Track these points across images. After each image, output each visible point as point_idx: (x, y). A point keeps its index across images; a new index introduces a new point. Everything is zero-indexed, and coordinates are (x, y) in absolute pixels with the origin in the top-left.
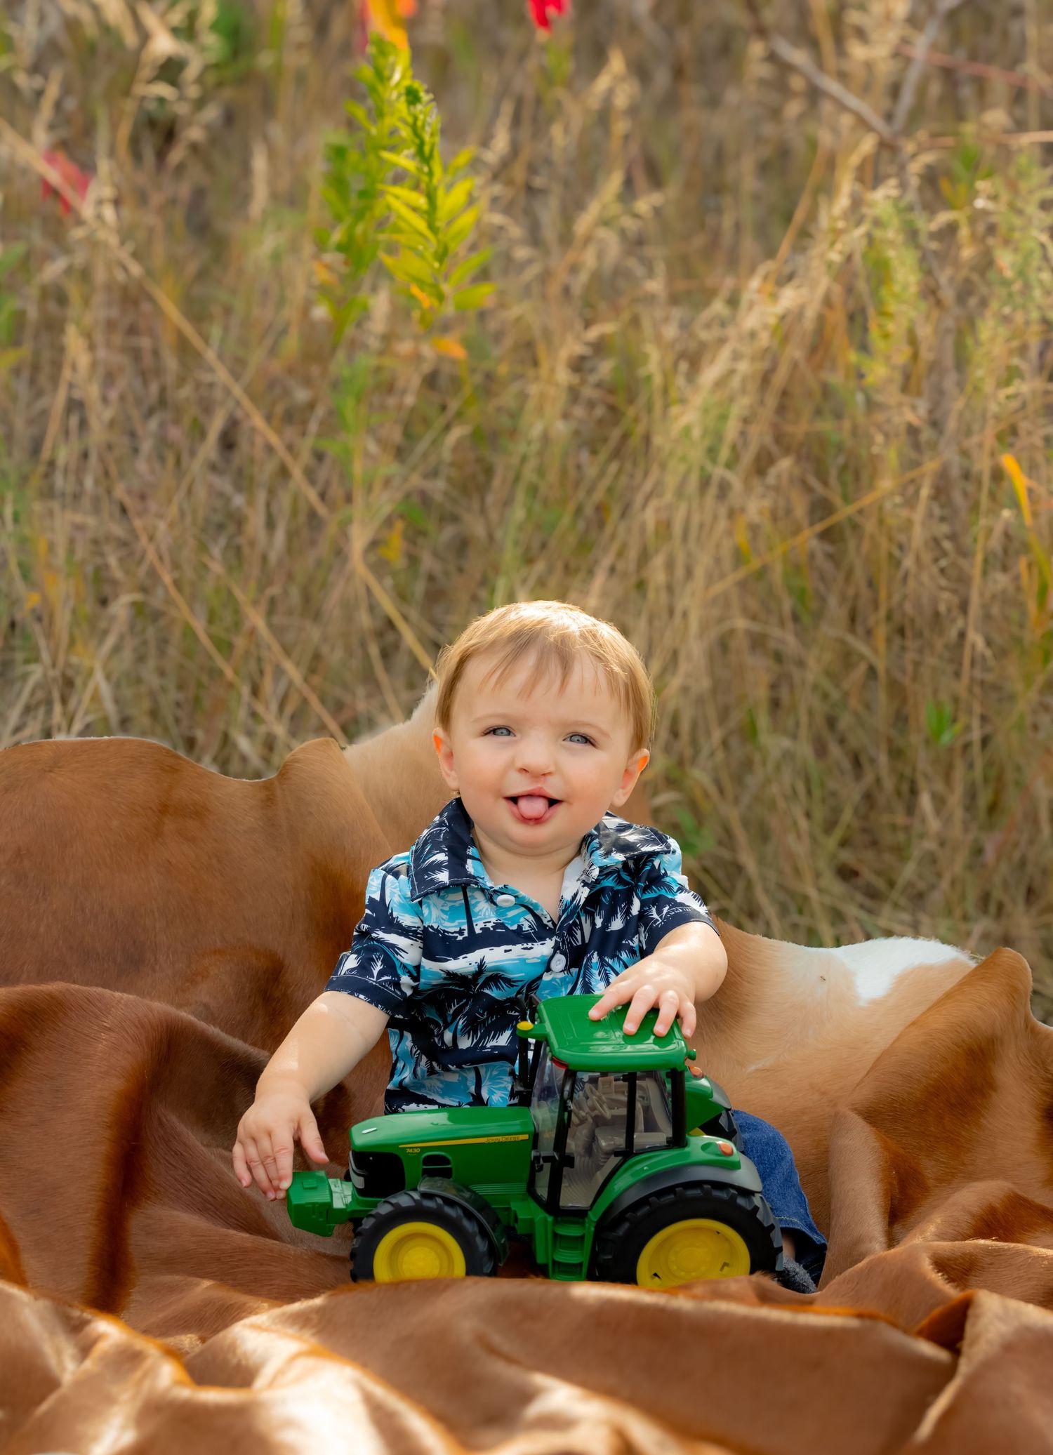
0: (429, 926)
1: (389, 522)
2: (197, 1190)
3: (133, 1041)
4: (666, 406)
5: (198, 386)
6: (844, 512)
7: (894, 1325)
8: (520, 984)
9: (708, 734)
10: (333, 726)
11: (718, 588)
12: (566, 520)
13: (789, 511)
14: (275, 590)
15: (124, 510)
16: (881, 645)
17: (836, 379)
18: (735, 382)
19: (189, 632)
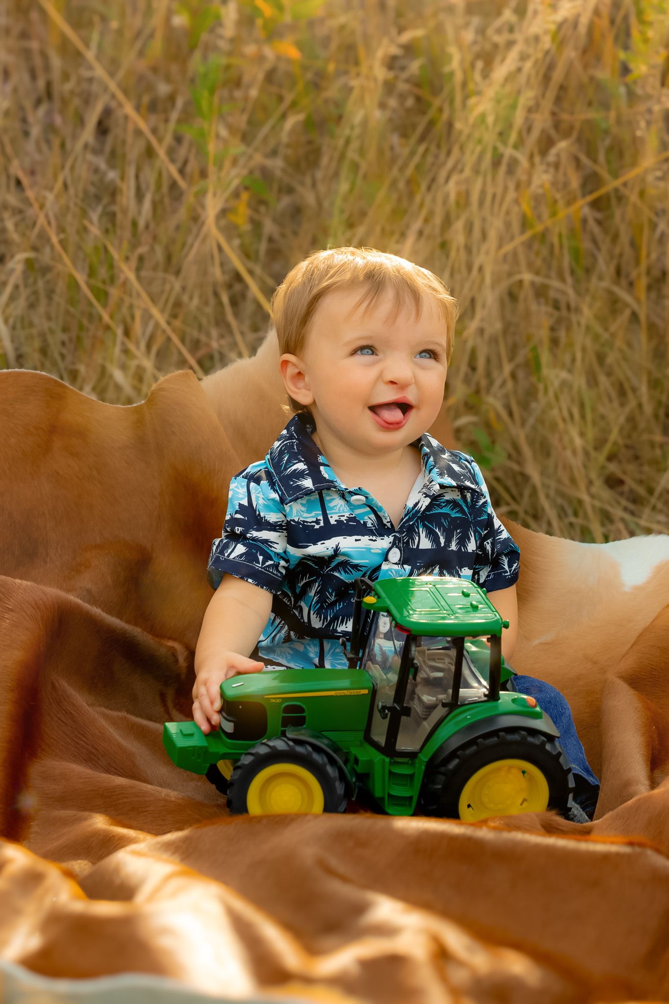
0: (291, 520)
1: (236, 195)
2: (84, 744)
3: (31, 620)
4: (466, 98)
5: (80, 80)
6: (611, 184)
7: (658, 851)
8: (364, 569)
9: (500, 367)
10: (192, 362)
11: (508, 248)
12: (382, 194)
13: (566, 185)
14: (142, 250)
15: (19, 183)
16: (642, 294)
17: (604, 74)
18: (522, 78)
19: (73, 285)
